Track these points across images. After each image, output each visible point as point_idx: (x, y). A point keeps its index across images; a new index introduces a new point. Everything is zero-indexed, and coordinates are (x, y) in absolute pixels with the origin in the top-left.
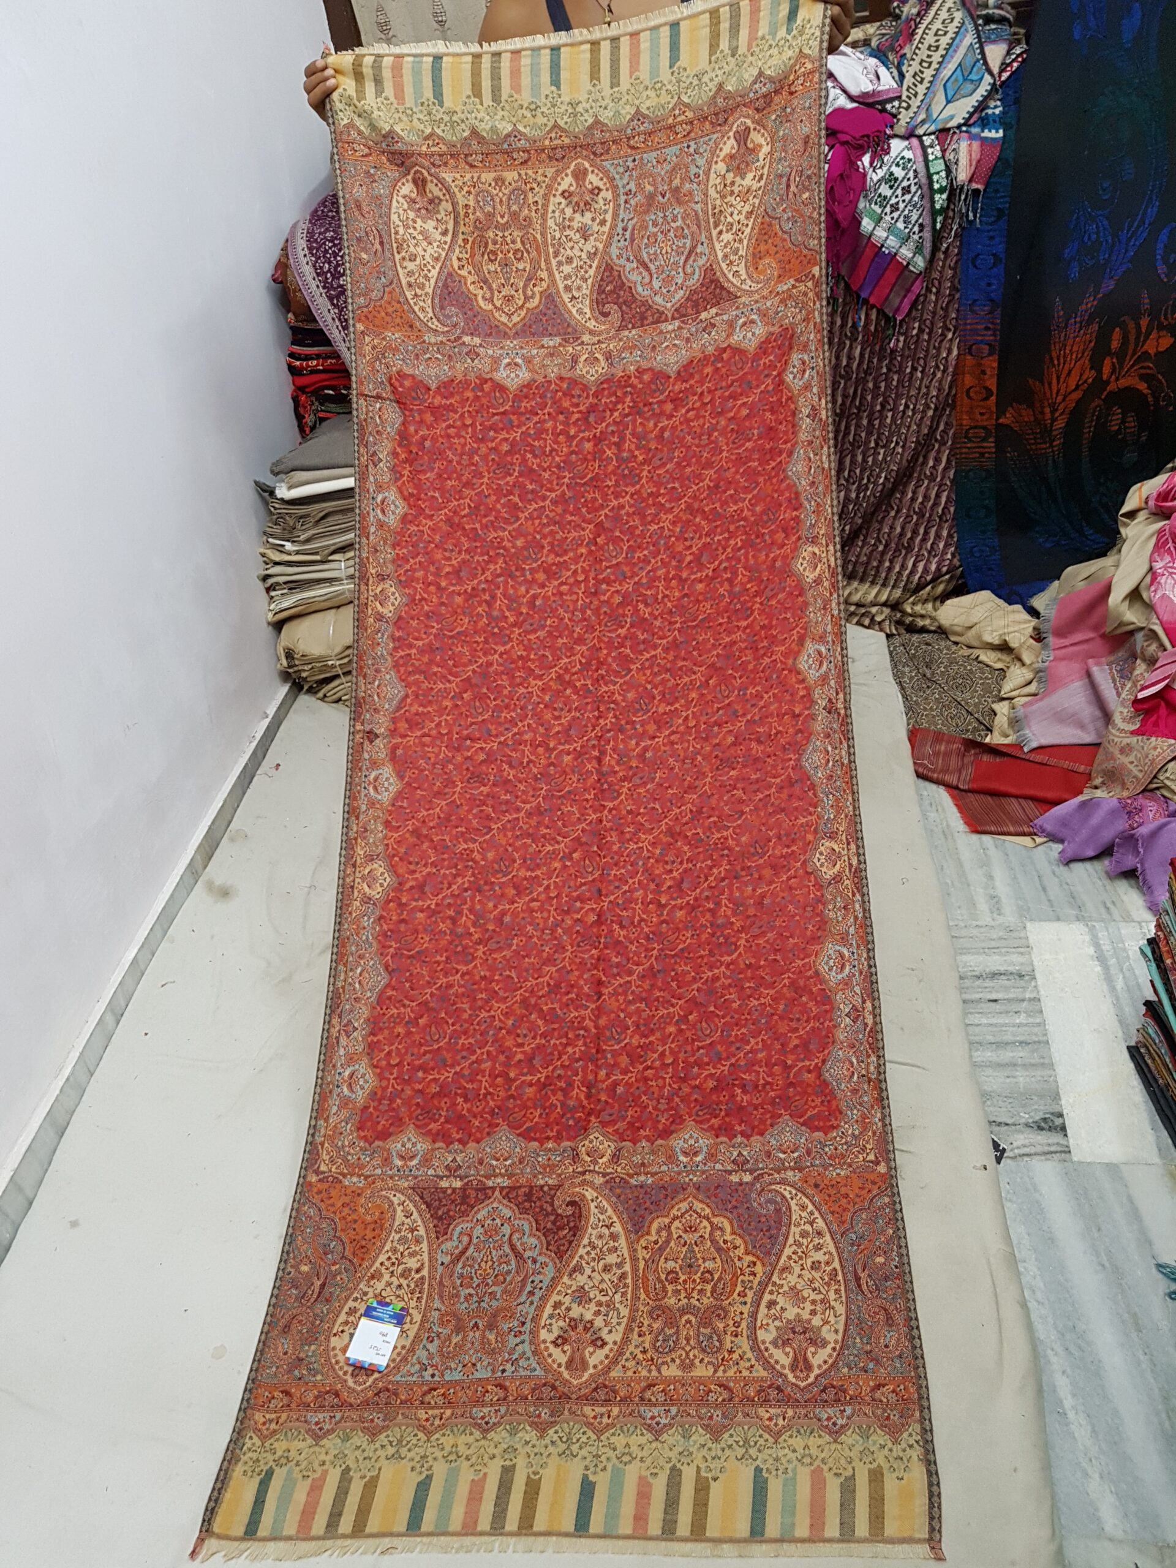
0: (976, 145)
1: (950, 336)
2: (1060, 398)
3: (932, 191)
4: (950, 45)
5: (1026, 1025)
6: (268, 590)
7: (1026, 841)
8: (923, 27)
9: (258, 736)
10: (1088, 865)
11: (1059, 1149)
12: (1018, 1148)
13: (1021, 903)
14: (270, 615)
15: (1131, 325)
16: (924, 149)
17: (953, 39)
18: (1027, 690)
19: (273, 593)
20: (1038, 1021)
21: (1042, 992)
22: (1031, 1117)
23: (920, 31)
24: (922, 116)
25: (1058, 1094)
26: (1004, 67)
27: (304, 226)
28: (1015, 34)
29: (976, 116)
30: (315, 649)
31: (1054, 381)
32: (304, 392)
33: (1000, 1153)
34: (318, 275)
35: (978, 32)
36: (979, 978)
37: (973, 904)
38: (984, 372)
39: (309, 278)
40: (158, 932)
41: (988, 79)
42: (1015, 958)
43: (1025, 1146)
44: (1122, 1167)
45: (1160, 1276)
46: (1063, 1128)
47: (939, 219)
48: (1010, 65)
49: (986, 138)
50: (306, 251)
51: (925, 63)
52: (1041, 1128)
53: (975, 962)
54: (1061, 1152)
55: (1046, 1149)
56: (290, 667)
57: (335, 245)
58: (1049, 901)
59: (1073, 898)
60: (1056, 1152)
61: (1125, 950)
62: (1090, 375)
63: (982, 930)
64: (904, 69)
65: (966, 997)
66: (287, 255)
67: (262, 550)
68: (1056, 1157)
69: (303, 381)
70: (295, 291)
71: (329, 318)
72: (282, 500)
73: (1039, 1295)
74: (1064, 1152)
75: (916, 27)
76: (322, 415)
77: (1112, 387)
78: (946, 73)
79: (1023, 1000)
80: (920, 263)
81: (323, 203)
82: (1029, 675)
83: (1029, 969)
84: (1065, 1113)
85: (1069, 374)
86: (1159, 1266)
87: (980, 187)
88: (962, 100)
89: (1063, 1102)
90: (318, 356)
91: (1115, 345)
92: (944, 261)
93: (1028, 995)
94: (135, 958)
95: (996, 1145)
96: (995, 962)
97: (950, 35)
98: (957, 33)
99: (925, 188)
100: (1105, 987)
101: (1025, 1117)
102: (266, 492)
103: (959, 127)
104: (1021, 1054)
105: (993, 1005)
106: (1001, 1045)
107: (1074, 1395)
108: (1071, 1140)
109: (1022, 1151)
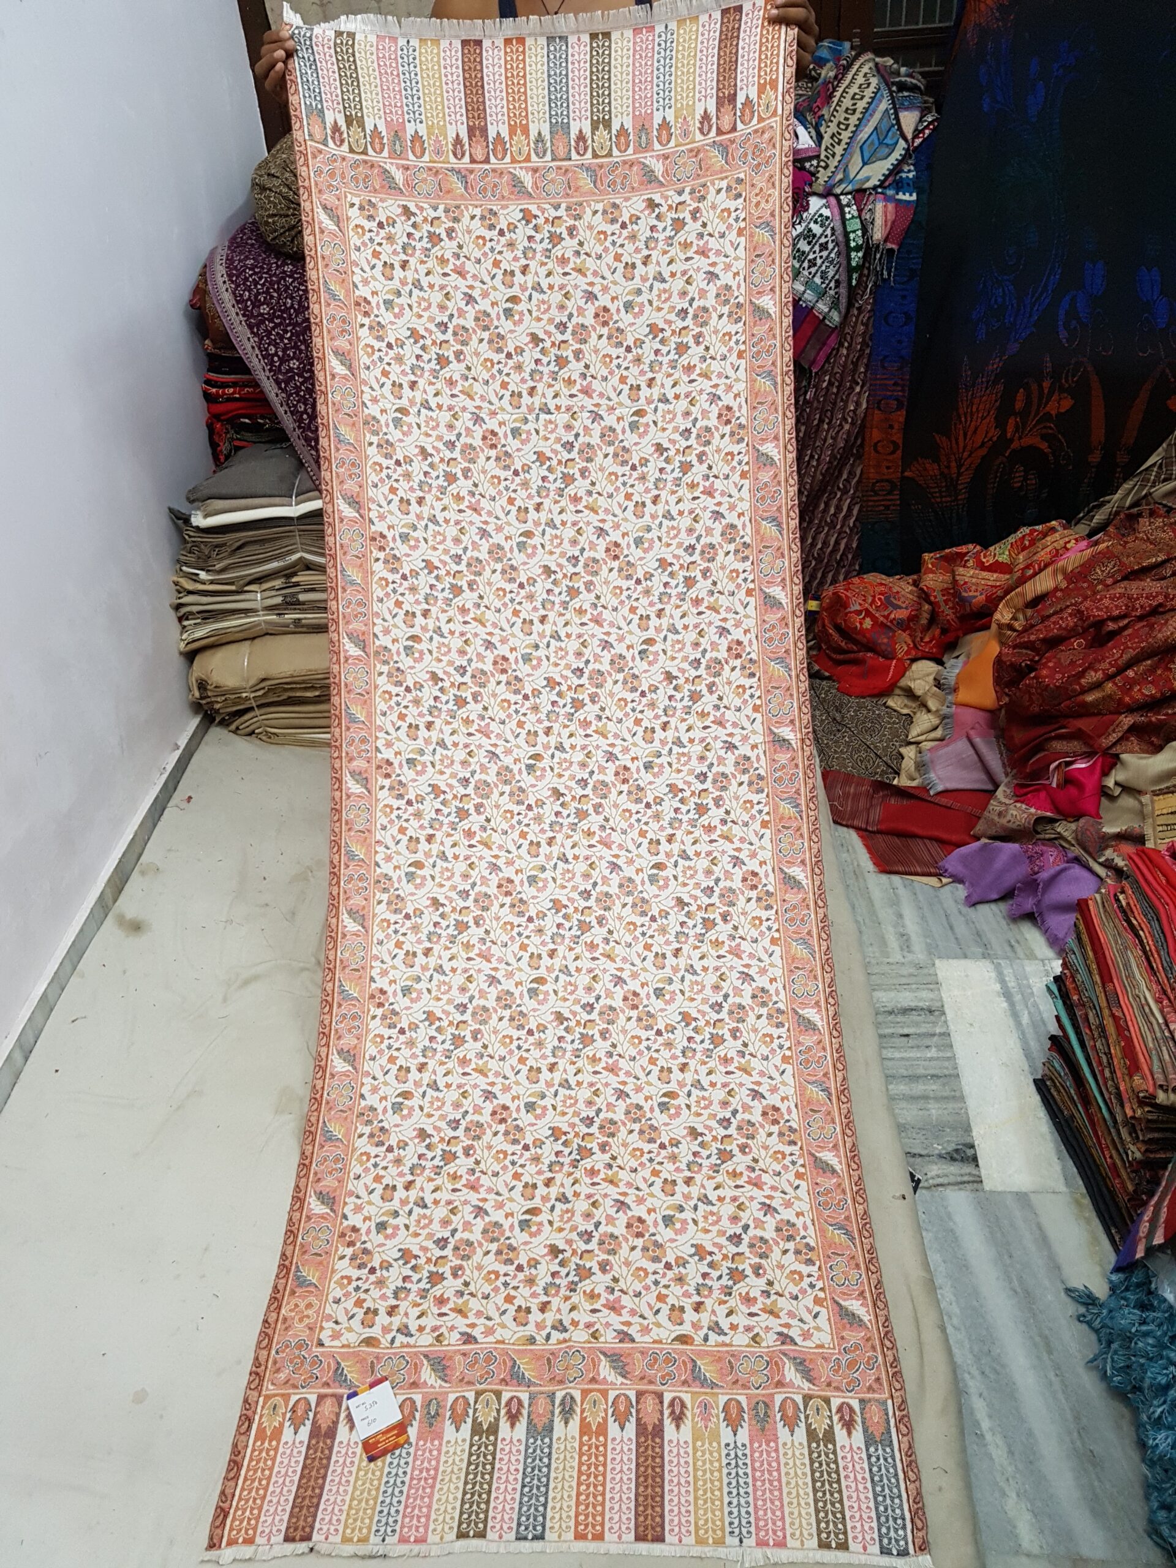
0: (891, 206)
1: (858, 389)
2: (966, 454)
3: (849, 249)
4: (866, 109)
5: (938, 1059)
6: (180, 619)
7: (933, 881)
8: (841, 90)
9: (169, 768)
10: (993, 906)
11: (972, 1179)
12: (932, 1178)
13: (929, 940)
14: (182, 645)
15: (1034, 387)
16: (841, 208)
17: (870, 104)
18: (933, 735)
19: (186, 623)
20: (949, 1054)
21: (952, 1027)
22: (944, 1148)
23: (838, 94)
24: (840, 176)
25: (969, 1126)
26: (917, 133)
27: (223, 253)
28: (926, 102)
29: (891, 179)
30: (230, 681)
31: (961, 438)
32: (219, 420)
33: (916, 1183)
34: (238, 302)
35: (893, 98)
36: (891, 1013)
37: (883, 942)
38: (891, 427)
39: (229, 306)
40: (68, 967)
41: (902, 144)
42: (924, 994)
43: (938, 1176)
44: (1032, 1196)
45: (1068, 1300)
46: (975, 1159)
47: (855, 276)
48: (922, 131)
49: (900, 201)
50: (226, 278)
51: (843, 125)
52: (953, 1159)
53: (887, 998)
54: (974, 1182)
55: (959, 1179)
56: (202, 698)
57: (255, 273)
58: (957, 939)
59: (980, 937)
60: (968, 1182)
61: (1029, 987)
62: (995, 433)
63: (893, 967)
64: (822, 129)
65: (881, 1032)
66: (206, 282)
67: (175, 579)
68: (969, 1187)
69: (219, 408)
70: (213, 317)
71: (248, 346)
72: (197, 528)
73: (955, 1321)
74: (977, 1182)
75: (834, 90)
76: (237, 443)
77: (1015, 445)
78: (863, 135)
79: (934, 1035)
80: (836, 317)
81: (242, 230)
82: (935, 721)
83: (939, 1004)
84: (976, 1144)
85: (975, 432)
86: (1069, 1291)
87: (894, 246)
88: (878, 163)
89: (974, 1134)
90: (234, 384)
91: (1019, 405)
92: (857, 317)
93: (938, 1030)
94: (44, 996)
95: (912, 1176)
96: (906, 998)
97: (867, 99)
98: (873, 98)
99: (842, 246)
100: (1011, 1022)
101: (938, 1148)
102: (180, 520)
103: (875, 188)
104: (933, 1087)
105: (905, 1039)
106: (914, 1078)
107: (990, 1417)
108: (982, 1170)
109: (936, 1182)
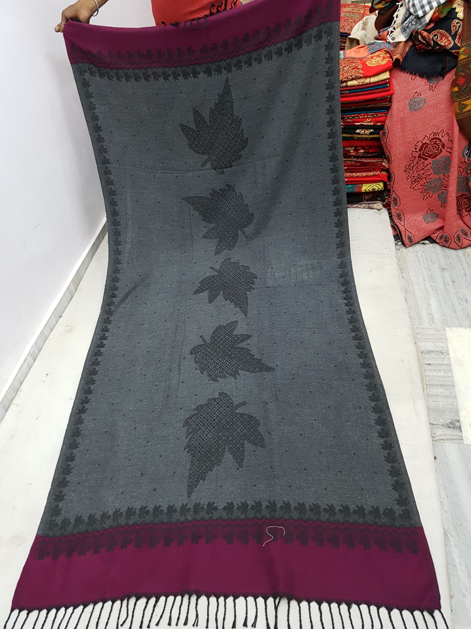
5: (444, 377)
11: (458, 438)
12: (438, 436)
13: (443, 317)
20: (450, 375)
21: (452, 361)
25: (458, 411)
36: (423, 353)
37: (420, 318)
42: (440, 344)
43: (441, 435)
46: (460, 428)
52: (449, 427)
55: (451, 437)
58: (457, 317)
59: (468, 316)
60: (456, 439)
63: (425, 330)
68: (456, 441)
74: (460, 439)
79: (443, 365)
83: (446, 350)
84: (461, 421)
89: (460, 415)
93: (445, 363)
96: (429, 346)
101: (442, 421)
104: (441, 390)
105: (429, 366)
106: (432, 385)
107: (460, 557)
108: (463, 434)
109: (440, 438)
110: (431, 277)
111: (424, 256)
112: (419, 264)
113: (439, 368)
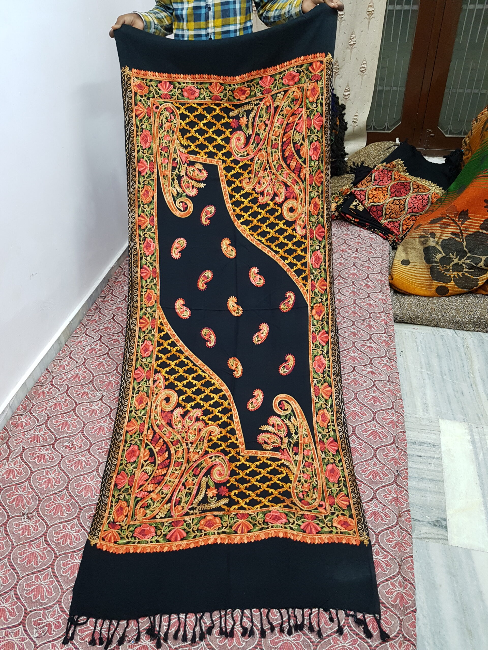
5: (434, 471)
11: (443, 537)
12: (423, 533)
20: (440, 469)
21: (443, 455)
22: (431, 519)
25: (445, 509)
36: (413, 443)
37: (415, 406)
42: (432, 436)
43: (426, 533)
44: (472, 551)
46: (446, 527)
52: (436, 526)
53: (413, 435)
54: (444, 539)
55: (436, 537)
58: (451, 409)
59: (463, 409)
60: (441, 539)
63: (418, 419)
68: (441, 541)
74: (446, 540)
79: (434, 458)
83: (438, 442)
84: (447, 519)
89: (447, 513)
93: (436, 456)
96: (422, 437)
100: (473, 457)
101: (428, 518)
104: (429, 485)
105: (419, 458)
106: (421, 479)
108: (449, 534)
109: (425, 536)
110: (429, 364)
111: (423, 342)
112: (418, 351)
113: (429, 461)
